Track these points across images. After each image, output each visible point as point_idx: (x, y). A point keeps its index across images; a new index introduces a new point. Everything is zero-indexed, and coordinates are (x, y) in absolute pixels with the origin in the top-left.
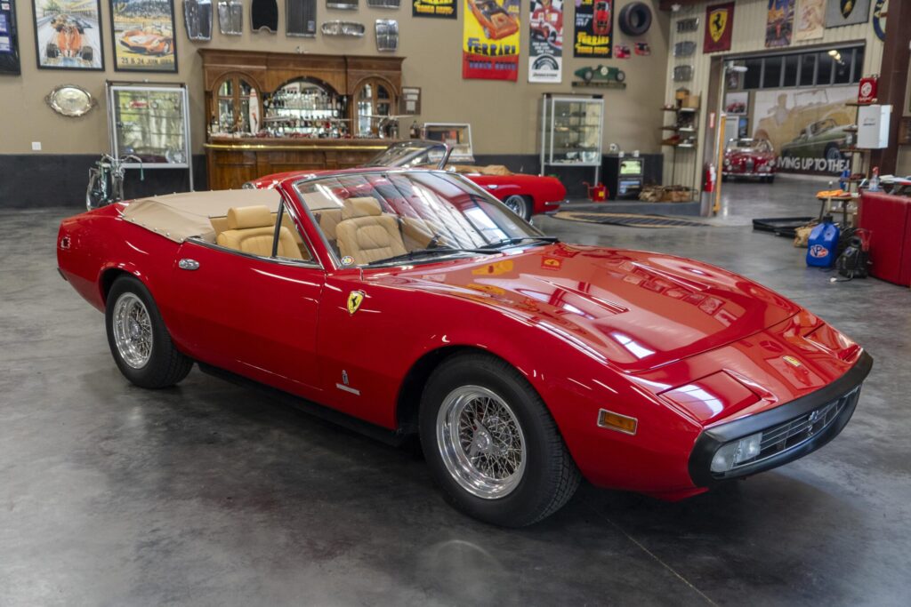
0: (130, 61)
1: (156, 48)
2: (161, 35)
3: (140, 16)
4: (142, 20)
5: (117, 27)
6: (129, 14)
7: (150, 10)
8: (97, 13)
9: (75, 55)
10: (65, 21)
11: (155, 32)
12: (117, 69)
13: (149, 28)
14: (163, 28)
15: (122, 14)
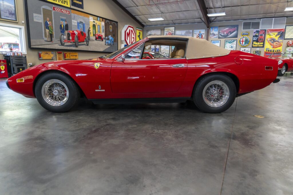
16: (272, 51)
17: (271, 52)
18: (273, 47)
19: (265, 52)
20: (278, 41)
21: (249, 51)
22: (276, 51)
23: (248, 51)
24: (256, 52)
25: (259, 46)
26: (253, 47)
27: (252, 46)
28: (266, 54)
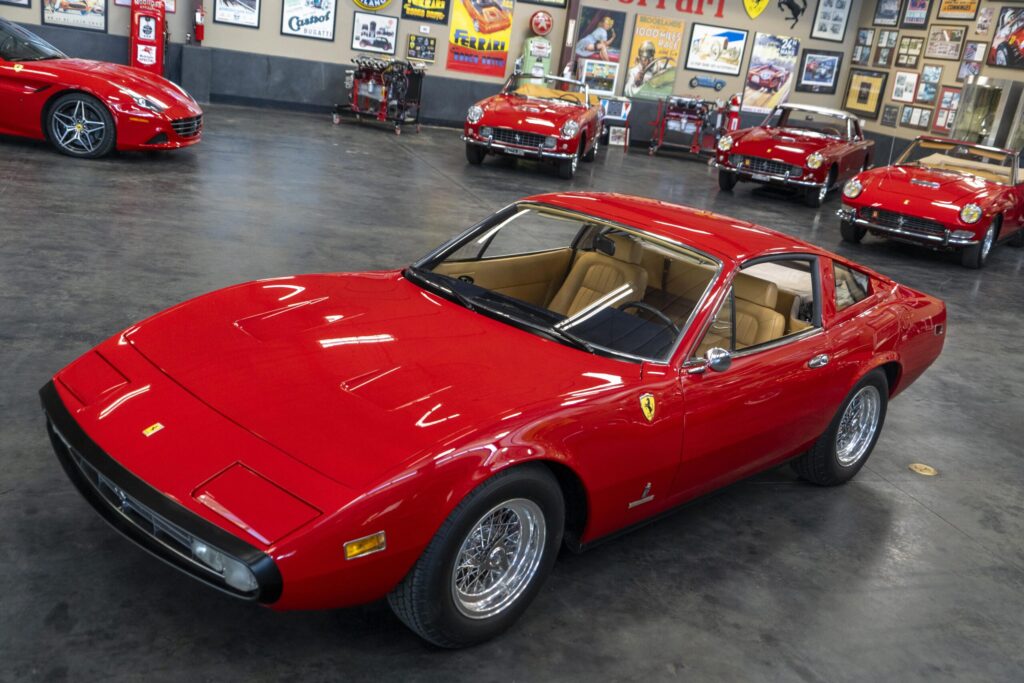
16: (477, 45)
17: (474, 47)
18: (482, 30)
19: (451, 44)
20: (498, 3)
21: (390, 31)
22: (489, 47)
23: (385, 33)
24: (416, 41)
25: (430, 14)
26: (405, 15)
27: (404, 11)
28: (456, 57)
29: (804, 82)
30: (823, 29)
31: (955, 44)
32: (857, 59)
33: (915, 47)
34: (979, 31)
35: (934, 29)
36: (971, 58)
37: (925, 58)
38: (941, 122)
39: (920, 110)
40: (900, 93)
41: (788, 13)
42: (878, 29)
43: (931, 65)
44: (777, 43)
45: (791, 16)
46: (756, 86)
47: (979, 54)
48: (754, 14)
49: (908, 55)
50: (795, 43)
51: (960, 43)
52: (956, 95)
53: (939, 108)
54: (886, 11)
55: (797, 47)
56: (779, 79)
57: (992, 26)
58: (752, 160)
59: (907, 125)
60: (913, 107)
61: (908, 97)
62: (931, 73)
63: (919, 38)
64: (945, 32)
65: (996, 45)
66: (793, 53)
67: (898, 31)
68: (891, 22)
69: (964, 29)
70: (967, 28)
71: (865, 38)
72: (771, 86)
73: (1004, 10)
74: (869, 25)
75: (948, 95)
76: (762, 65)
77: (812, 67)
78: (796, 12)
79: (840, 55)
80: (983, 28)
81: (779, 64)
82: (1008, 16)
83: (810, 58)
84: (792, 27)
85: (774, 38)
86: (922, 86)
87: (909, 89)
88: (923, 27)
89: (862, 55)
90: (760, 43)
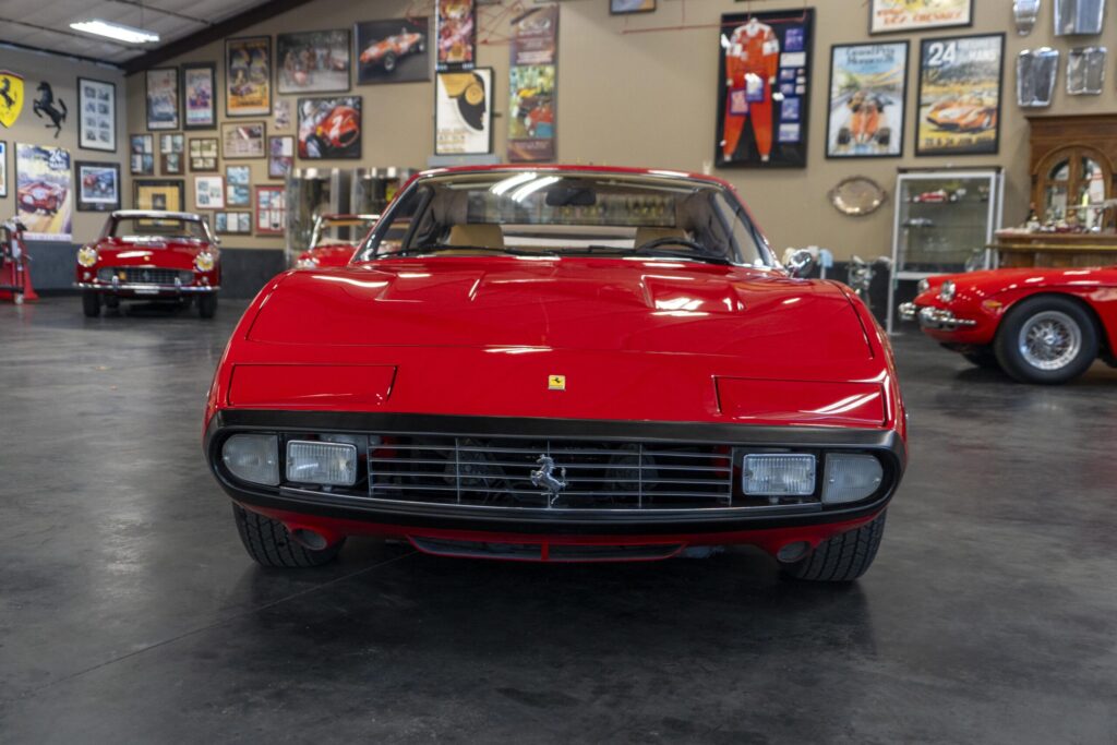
0: (935, 142)
1: (973, 122)
2: (981, 104)
3: (957, 83)
4: (958, 87)
5: (925, 99)
6: (942, 82)
7: (971, 74)
8: (901, 85)
9: (869, 140)
10: (863, 99)
11: (974, 101)
12: (919, 153)
13: (966, 98)
14: (984, 96)
15: (934, 83)
29: (85, 199)
30: (91, 137)
31: (256, 141)
32: (139, 168)
33: (209, 148)
34: (279, 125)
35: (227, 129)
36: (279, 154)
37: (225, 159)
38: (264, 223)
39: (235, 215)
40: (205, 199)
41: (48, 119)
42: (156, 135)
43: (235, 166)
44: (43, 155)
45: (51, 123)
46: (31, 208)
47: (287, 148)
48: (8, 122)
49: (203, 158)
50: (64, 154)
51: (262, 140)
52: (273, 193)
53: (258, 209)
54: (161, 114)
55: (67, 159)
56: (55, 198)
57: (293, 118)
58: (128, 271)
59: (224, 232)
60: (226, 213)
61: (217, 202)
62: (237, 173)
63: (211, 139)
64: (241, 131)
65: (303, 136)
66: (64, 166)
67: (183, 134)
68: (171, 125)
69: (262, 125)
70: (265, 124)
71: (143, 146)
72: (49, 207)
73: (301, 102)
74: (144, 130)
75: (264, 194)
76: (31, 182)
77: (89, 181)
78: (57, 119)
79: (117, 166)
80: (283, 122)
81: (52, 179)
82: (307, 107)
83: (85, 171)
84: (56, 136)
85: (38, 150)
86: (231, 190)
87: (216, 193)
88: (213, 127)
89: (144, 164)
90: (24, 156)
